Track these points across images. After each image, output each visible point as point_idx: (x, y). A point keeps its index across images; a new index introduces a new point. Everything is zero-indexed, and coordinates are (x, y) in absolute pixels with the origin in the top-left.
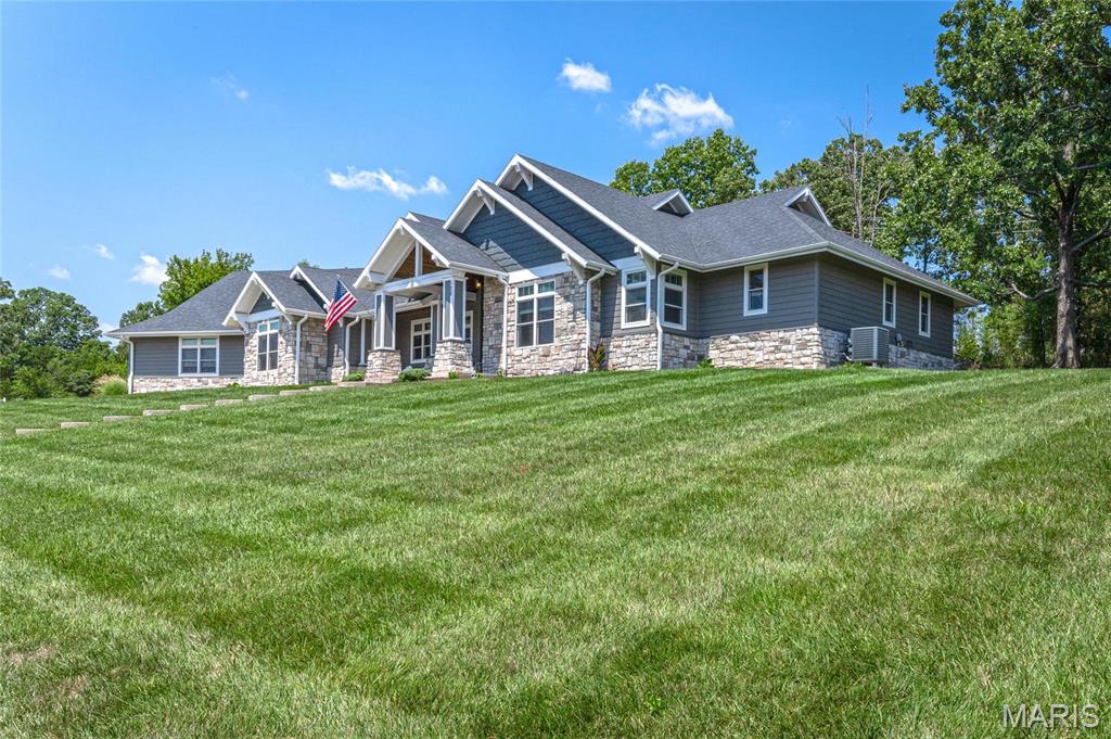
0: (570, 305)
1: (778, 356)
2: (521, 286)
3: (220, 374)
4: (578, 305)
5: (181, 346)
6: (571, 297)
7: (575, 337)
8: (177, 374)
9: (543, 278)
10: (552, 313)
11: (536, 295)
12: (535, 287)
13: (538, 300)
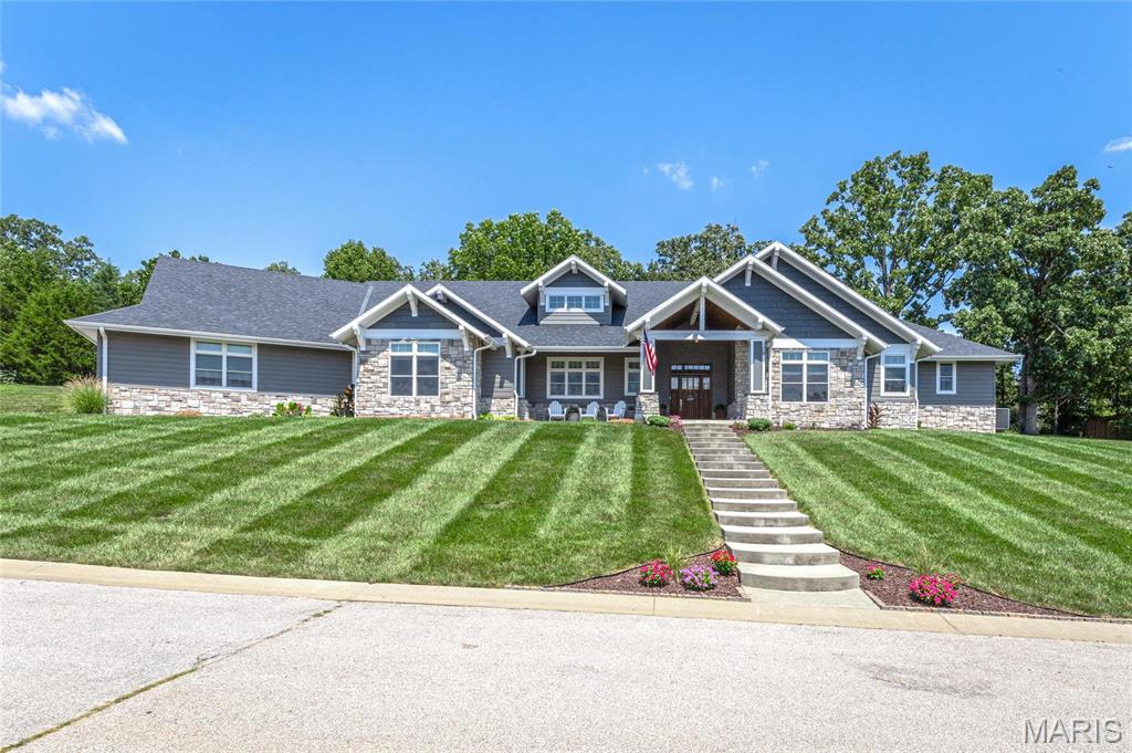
0: (848, 374)
1: (966, 423)
2: (786, 351)
3: (259, 389)
4: (856, 375)
5: (194, 350)
6: (848, 368)
7: (854, 399)
8: (188, 385)
9: (815, 349)
10: (825, 378)
11: (805, 361)
12: (805, 355)
13: (809, 366)
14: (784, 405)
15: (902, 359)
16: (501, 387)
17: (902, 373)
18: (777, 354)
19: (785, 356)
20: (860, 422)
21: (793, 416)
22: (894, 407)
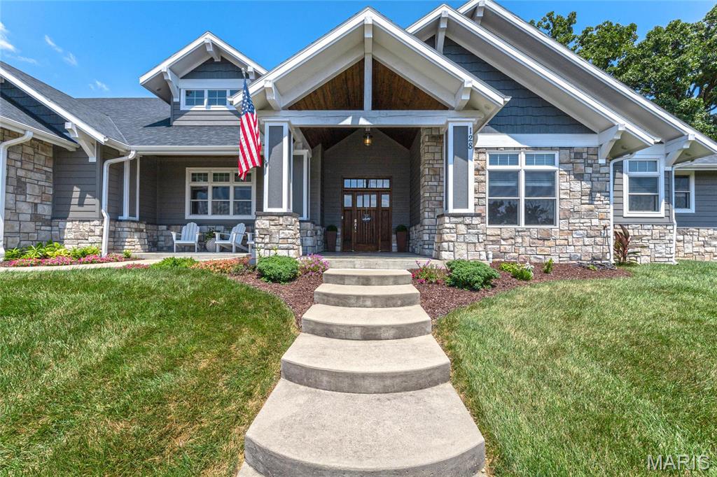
0: (586, 185)
2: (495, 152)
4: (598, 186)
6: (586, 176)
9: (536, 148)
10: (551, 191)
11: (522, 166)
12: (522, 157)
13: (528, 173)
14: (493, 230)
15: (654, 165)
16: (81, 204)
17: (652, 183)
18: (482, 157)
19: (493, 160)
20: (604, 254)
21: (505, 246)
22: (644, 233)
